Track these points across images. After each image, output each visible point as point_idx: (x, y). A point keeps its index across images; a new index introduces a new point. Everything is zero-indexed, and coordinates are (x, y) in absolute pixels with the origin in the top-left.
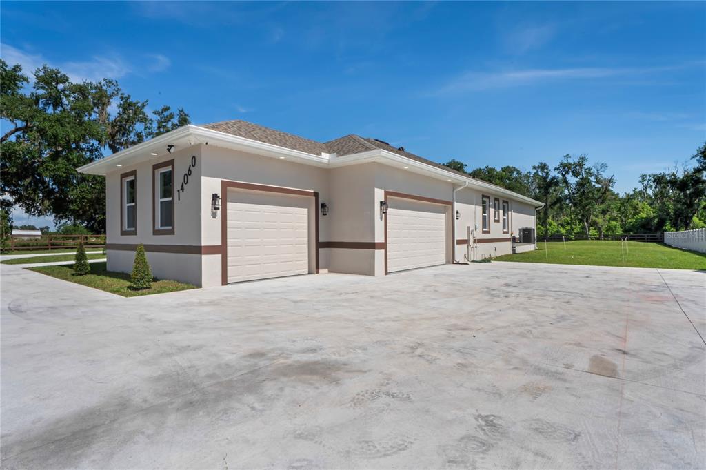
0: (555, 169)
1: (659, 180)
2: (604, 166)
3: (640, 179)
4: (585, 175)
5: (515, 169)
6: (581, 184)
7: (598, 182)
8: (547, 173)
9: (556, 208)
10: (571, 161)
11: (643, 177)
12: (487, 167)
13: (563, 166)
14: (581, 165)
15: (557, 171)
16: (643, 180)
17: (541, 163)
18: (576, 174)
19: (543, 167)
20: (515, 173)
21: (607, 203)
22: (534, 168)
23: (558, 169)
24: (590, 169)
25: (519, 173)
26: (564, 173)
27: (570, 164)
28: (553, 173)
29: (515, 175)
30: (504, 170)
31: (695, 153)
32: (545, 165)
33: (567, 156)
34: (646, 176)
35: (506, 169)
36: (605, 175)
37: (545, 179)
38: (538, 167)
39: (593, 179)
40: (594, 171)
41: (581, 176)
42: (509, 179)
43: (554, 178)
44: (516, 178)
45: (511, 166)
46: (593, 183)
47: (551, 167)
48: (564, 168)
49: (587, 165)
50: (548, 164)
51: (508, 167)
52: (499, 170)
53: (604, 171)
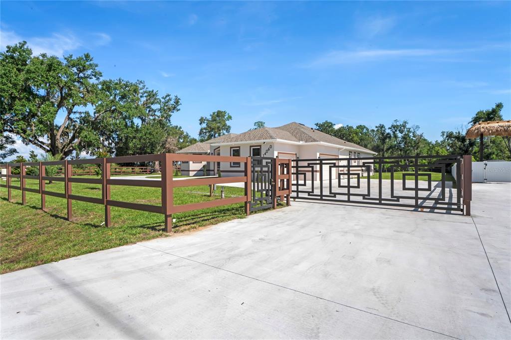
0: (389, 128)
1: (450, 136)
2: (418, 127)
3: (441, 134)
4: (406, 133)
5: (365, 127)
6: (404, 138)
7: (414, 137)
8: (384, 130)
9: (389, 152)
10: (398, 124)
11: (443, 133)
12: (347, 126)
13: (393, 126)
14: (404, 126)
15: (390, 130)
16: (443, 135)
17: (381, 125)
18: (401, 132)
19: (382, 127)
20: (365, 129)
21: (419, 149)
22: (376, 127)
23: (391, 128)
24: (409, 129)
25: (367, 129)
26: (394, 131)
27: (398, 126)
28: (388, 131)
29: (365, 130)
30: (358, 127)
31: (471, 120)
32: (383, 126)
33: (396, 121)
34: (444, 132)
35: (360, 127)
36: (418, 133)
37: (383, 134)
38: (379, 127)
39: (411, 134)
40: (412, 130)
41: (404, 133)
42: (361, 133)
43: (388, 134)
44: (365, 133)
45: (362, 125)
46: (411, 137)
47: (387, 127)
48: (394, 128)
49: (408, 126)
50: (384, 125)
51: (361, 126)
52: (355, 128)
53: (418, 130)
